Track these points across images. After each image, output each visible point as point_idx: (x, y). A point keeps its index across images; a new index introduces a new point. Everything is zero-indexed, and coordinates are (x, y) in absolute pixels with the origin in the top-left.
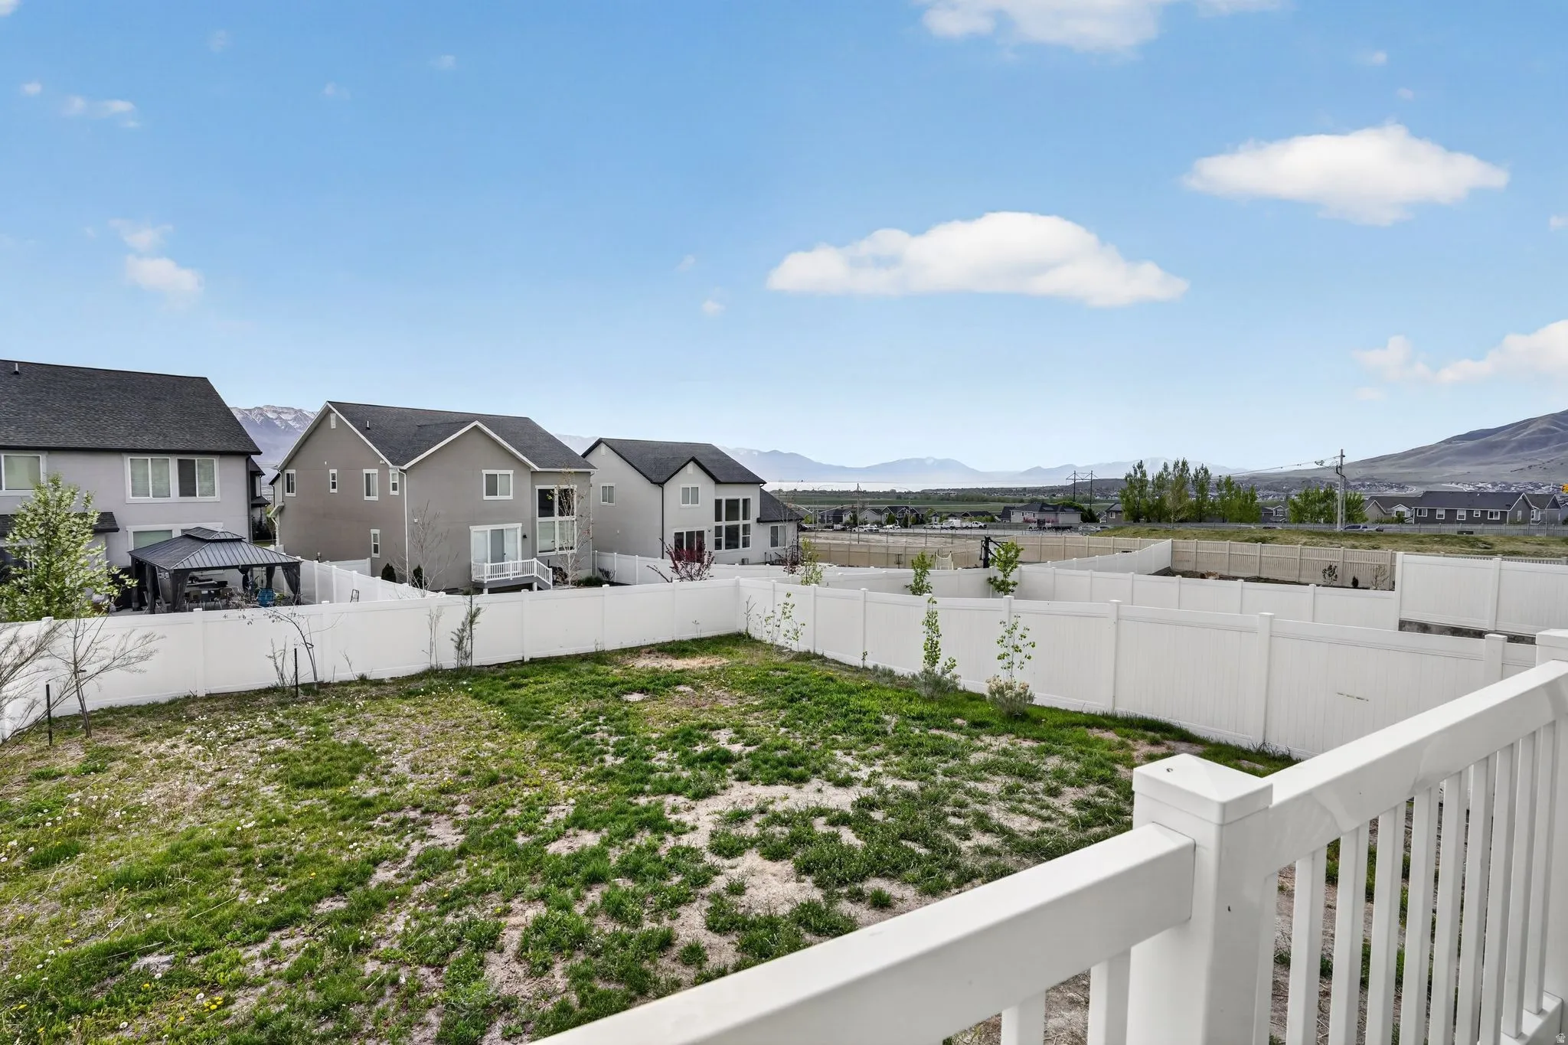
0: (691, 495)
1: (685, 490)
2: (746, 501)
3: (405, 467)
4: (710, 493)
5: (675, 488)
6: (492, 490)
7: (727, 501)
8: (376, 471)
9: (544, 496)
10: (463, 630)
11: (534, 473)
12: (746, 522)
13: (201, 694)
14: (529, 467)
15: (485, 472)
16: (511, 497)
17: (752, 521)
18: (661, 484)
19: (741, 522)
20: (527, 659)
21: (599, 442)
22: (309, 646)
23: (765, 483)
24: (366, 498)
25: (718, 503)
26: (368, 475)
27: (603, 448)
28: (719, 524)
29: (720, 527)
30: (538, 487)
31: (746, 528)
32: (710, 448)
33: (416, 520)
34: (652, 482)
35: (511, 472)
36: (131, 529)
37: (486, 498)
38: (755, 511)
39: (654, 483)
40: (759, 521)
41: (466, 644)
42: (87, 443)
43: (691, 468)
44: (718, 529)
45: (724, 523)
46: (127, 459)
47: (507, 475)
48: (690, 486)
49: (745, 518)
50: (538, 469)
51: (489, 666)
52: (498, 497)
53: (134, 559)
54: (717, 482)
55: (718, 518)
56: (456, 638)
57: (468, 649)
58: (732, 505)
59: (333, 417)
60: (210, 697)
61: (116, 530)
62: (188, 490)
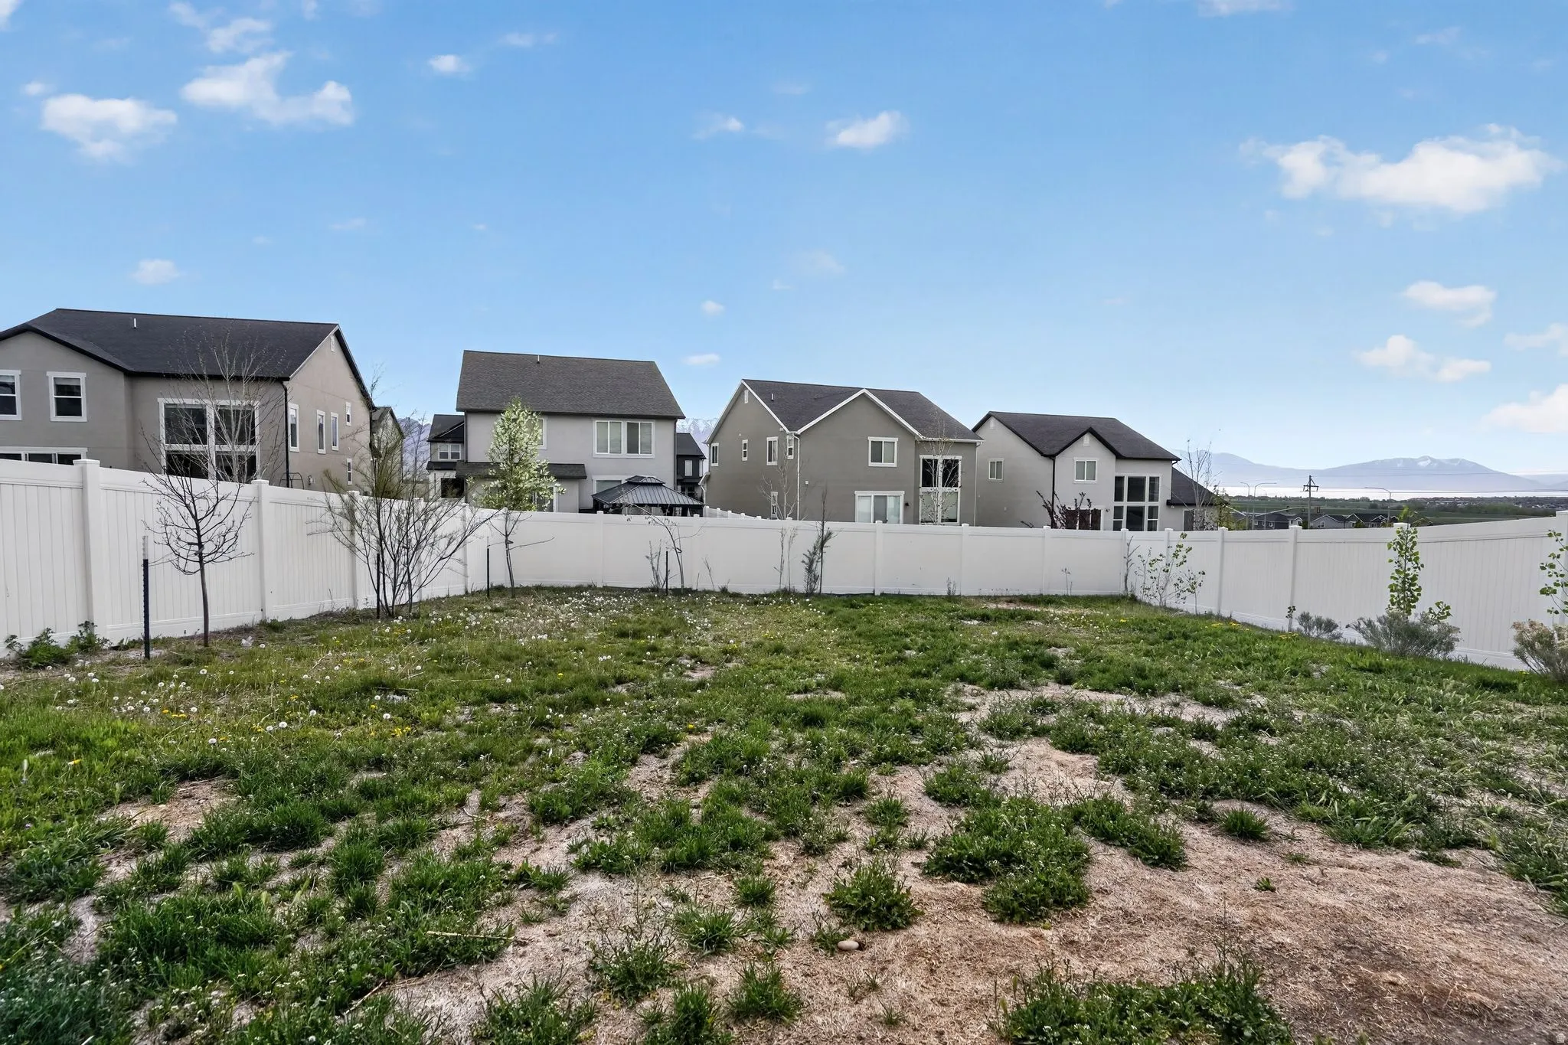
0: (1086, 470)
1: (1080, 464)
2: (1153, 480)
3: (799, 432)
4: (1108, 469)
5: (1067, 462)
6: (877, 458)
7: (1130, 479)
8: (776, 438)
9: (928, 466)
10: (815, 554)
11: (918, 441)
12: (1153, 504)
13: (600, 585)
14: (912, 435)
15: (871, 439)
16: (894, 465)
17: (1160, 504)
18: (1052, 457)
19: (1146, 504)
20: (877, 593)
21: (989, 416)
22: (679, 551)
23: (1178, 460)
24: (769, 464)
25: (1119, 480)
26: (770, 442)
27: (992, 422)
28: (1119, 504)
29: (1121, 508)
30: (922, 457)
31: (1153, 511)
32: (1113, 423)
33: (806, 483)
34: (1042, 454)
35: (896, 440)
36: (596, 478)
37: (871, 464)
38: (1165, 492)
39: (1045, 456)
40: (1169, 503)
41: (817, 567)
42: (573, 410)
43: (1087, 439)
44: (1118, 511)
45: (1125, 504)
46: (595, 422)
47: (891, 441)
48: (1086, 460)
49: (1152, 499)
50: (922, 438)
51: (839, 596)
52: (882, 464)
53: (595, 500)
54: (1119, 457)
55: (1118, 496)
56: (807, 560)
57: (818, 571)
58: (1136, 485)
59: (746, 392)
60: (605, 588)
61: (585, 478)
62: (633, 448)
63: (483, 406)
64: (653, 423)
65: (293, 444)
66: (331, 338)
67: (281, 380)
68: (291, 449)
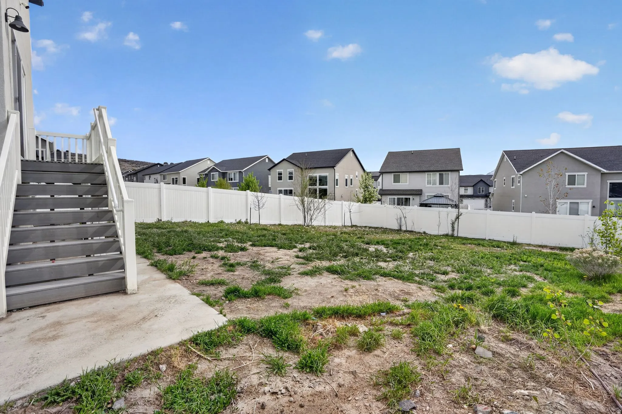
3: (521, 173)
6: (572, 183)
8: (514, 176)
10: (455, 221)
11: (603, 174)
14: (600, 171)
15: (568, 174)
16: (585, 186)
22: (405, 217)
24: (512, 187)
26: (512, 178)
30: (610, 182)
33: (526, 196)
35: (586, 174)
36: (427, 194)
37: (567, 187)
42: (418, 170)
46: (426, 173)
47: (583, 175)
50: (605, 171)
52: (576, 186)
59: (505, 157)
61: (421, 194)
62: (441, 183)
63: (388, 171)
64: (450, 173)
65: (337, 185)
66: (351, 153)
67: (333, 167)
68: (336, 186)
